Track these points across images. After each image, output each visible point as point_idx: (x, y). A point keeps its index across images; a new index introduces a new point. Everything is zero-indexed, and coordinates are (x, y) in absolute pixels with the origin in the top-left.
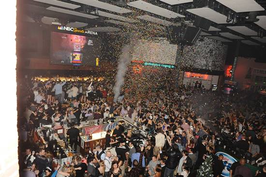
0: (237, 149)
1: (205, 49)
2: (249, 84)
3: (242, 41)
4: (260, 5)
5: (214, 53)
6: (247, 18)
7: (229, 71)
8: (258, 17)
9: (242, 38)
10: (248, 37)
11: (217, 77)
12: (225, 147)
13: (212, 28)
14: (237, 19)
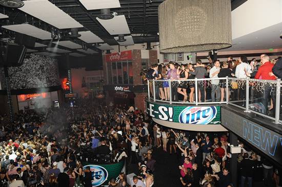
0: (98, 156)
1: (34, 66)
2: (87, 92)
3: (70, 54)
4: (74, 19)
5: (45, 69)
6: (70, 33)
7: (65, 84)
8: (79, 33)
9: (69, 51)
10: (74, 50)
11: (56, 92)
12: (87, 159)
13: (37, 45)
14: (62, 35)
